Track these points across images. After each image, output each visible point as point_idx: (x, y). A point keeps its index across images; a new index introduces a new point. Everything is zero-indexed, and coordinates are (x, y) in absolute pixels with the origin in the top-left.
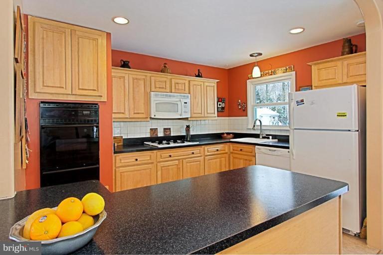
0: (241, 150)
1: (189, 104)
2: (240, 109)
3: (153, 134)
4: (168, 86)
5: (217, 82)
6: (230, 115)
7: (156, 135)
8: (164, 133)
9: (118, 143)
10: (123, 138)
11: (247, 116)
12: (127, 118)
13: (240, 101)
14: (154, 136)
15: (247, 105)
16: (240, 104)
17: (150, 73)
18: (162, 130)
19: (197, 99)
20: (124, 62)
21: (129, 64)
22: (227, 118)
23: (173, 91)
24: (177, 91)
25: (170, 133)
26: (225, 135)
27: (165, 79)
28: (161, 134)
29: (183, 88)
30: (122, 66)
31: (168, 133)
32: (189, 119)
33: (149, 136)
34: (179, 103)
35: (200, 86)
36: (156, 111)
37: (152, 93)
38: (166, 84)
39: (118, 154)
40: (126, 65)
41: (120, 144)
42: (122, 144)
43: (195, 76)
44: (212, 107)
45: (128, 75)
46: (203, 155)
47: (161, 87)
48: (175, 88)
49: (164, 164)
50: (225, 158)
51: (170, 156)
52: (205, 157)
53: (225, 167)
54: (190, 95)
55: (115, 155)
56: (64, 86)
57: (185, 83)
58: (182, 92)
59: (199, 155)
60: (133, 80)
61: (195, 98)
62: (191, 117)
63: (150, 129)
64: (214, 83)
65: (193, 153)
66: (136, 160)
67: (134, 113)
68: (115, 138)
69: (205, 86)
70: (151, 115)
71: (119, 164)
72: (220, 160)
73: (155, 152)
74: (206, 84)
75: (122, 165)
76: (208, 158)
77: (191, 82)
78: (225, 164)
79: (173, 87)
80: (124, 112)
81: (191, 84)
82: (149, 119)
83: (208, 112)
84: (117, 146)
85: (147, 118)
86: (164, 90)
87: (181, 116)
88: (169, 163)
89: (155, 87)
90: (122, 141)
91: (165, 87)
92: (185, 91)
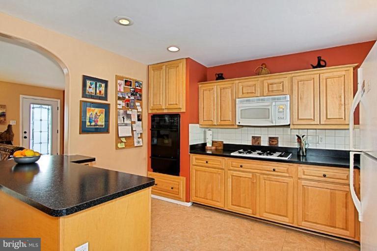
3: (255, 142)
4: (258, 89)
5: (354, 68)
7: (258, 143)
8: (269, 143)
9: (216, 147)
12: (215, 125)
14: (256, 144)
17: (238, 80)
18: (267, 139)
19: (304, 101)
20: (218, 75)
21: (223, 76)
23: (265, 93)
24: (271, 94)
25: (277, 143)
27: (254, 83)
28: (265, 143)
29: (281, 89)
30: (217, 79)
31: (274, 143)
32: (292, 127)
33: (251, 144)
34: (270, 107)
35: (312, 81)
36: (241, 118)
37: (237, 100)
38: (255, 88)
39: (193, 154)
40: (220, 77)
41: (220, 148)
42: (222, 148)
43: (312, 67)
44: (340, 109)
45: (216, 86)
46: (294, 177)
47: (250, 92)
48: (269, 91)
49: (235, 173)
50: (345, 193)
51: (241, 166)
52: (299, 181)
53: (346, 208)
54: (289, 96)
55: (191, 155)
56: (161, 104)
57: (283, 82)
58: (278, 93)
59: (287, 175)
60: (221, 90)
61: (301, 98)
62: (294, 123)
63: (252, 137)
64: (346, 71)
65: (274, 170)
66: (207, 162)
67: (221, 120)
68: (216, 142)
69: (323, 79)
70: (239, 123)
71: (194, 163)
72: (331, 193)
73: (226, 158)
74: (323, 76)
75: (196, 164)
76: (304, 183)
77: (294, 78)
78: (346, 203)
79: (266, 89)
80: (212, 119)
81: (295, 81)
82: (237, 127)
83: (328, 117)
84: (216, 149)
85: (234, 125)
86: (253, 95)
87: (272, 123)
88: (241, 174)
89: (243, 93)
90: (222, 146)
91: (254, 92)
92: (283, 91)
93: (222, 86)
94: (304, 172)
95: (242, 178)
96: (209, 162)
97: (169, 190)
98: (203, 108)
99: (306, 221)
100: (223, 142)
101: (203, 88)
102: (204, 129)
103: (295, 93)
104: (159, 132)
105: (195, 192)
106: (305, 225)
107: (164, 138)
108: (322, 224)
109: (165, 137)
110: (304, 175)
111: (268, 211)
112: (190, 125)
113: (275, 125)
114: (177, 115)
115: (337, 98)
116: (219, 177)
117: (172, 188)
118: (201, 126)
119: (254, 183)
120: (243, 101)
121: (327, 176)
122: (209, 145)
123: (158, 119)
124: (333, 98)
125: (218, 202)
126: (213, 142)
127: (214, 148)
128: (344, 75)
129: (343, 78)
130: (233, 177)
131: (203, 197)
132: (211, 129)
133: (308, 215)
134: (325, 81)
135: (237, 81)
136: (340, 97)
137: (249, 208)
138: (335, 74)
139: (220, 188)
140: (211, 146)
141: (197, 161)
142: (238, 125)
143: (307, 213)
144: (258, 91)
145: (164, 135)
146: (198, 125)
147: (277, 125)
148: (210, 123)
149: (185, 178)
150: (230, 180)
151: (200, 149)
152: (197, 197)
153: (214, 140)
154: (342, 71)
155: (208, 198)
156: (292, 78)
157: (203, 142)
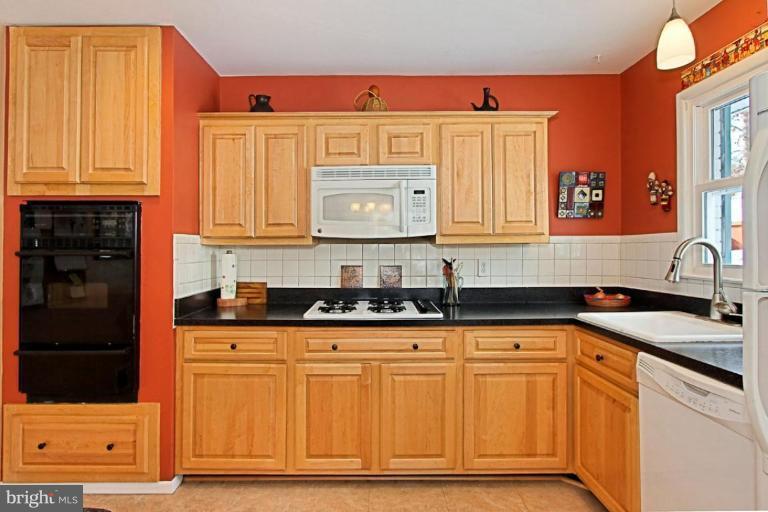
0: (599, 358)
1: (431, 196)
2: (655, 204)
3: (349, 279)
4: (366, 146)
5: (549, 120)
6: (626, 228)
7: (356, 283)
8: (381, 279)
9: (248, 298)
10: (269, 286)
11: (676, 231)
12: (250, 238)
13: (652, 176)
14: (351, 285)
15: (674, 191)
16: (651, 188)
17: (312, 117)
18: (376, 271)
19: (465, 180)
20: (258, 98)
21: (270, 103)
22: (617, 238)
23: (383, 158)
24: (397, 160)
25: (400, 280)
26: (600, 295)
27: (355, 129)
28: (371, 280)
29: (418, 149)
30: (254, 109)
31: (393, 280)
32: (439, 240)
33: (339, 286)
34: (395, 193)
35: (480, 138)
36: (324, 218)
37: (314, 170)
38: (359, 141)
39: (186, 328)
40: (261, 105)
41: (258, 301)
42: (265, 301)
43: (472, 108)
44: (528, 200)
45: (255, 128)
46: (456, 357)
47: (345, 151)
48: (390, 152)
49: (319, 368)
50: (551, 378)
51: (335, 348)
52: (467, 365)
53: (553, 408)
54: (435, 167)
55: (180, 329)
56: (65, 165)
57: (422, 134)
58: (413, 160)
59: (443, 354)
60: (267, 140)
61: (458, 175)
62: (444, 233)
63: (342, 267)
64: (537, 123)
65: (415, 347)
66: (233, 347)
67: (268, 225)
68: (247, 285)
69: (499, 136)
70: (319, 231)
71: (191, 353)
72: (528, 382)
73: (291, 330)
74: (500, 130)
75: (197, 355)
76: (479, 368)
77: (443, 126)
78: (554, 398)
79: (384, 149)
80: (242, 222)
81: (446, 134)
82: (310, 242)
83: (509, 219)
84: (248, 306)
85: (303, 237)
86: (355, 159)
87: (401, 231)
88: (333, 368)
89: (328, 153)
90: (265, 295)
91: (356, 151)
92: (422, 155)
93: (270, 131)
94: (477, 344)
95: (334, 379)
96: (238, 347)
97: (98, 456)
98: (214, 189)
99: (480, 456)
100: (266, 284)
101: (214, 131)
102: (211, 251)
103: (447, 161)
104: (50, 262)
105: (195, 443)
106: (479, 465)
107: (70, 282)
108: (511, 455)
109: (74, 278)
110: (478, 349)
111: (402, 453)
112: (175, 235)
113: (405, 235)
114: (130, 206)
115: (522, 178)
116: (272, 385)
117: (110, 447)
118: (206, 242)
119: (366, 387)
120: (330, 174)
121: (522, 346)
122: (228, 295)
123: (50, 216)
124: (517, 177)
125: (268, 457)
126: (239, 286)
127: (242, 302)
128: (535, 132)
129: (532, 137)
130: (312, 379)
131: (221, 453)
132: (233, 250)
133: (485, 441)
134: (501, 140)
135: (312, 122)
136: (529, 176)
137: (353, 456)
138: (520, 128)
139: (272, 415)
140: (233, 296)
141: (199, 347)
142: (314, 238)
143: (484, 437)
144: (365, 151)
145: (70, 272)
146: (197, 237)
147: (411, 235)
148: (235, 231)
149: (159, 405)
150: (302, 390)
151: (203, 310)
152: (201, 456)
153: (242, 280)
154: (531, 123)
155: (237, 453)
156: (440, 126)
157: (209, 289)
